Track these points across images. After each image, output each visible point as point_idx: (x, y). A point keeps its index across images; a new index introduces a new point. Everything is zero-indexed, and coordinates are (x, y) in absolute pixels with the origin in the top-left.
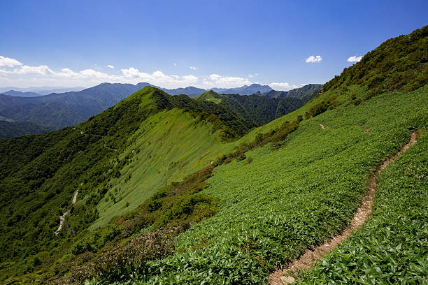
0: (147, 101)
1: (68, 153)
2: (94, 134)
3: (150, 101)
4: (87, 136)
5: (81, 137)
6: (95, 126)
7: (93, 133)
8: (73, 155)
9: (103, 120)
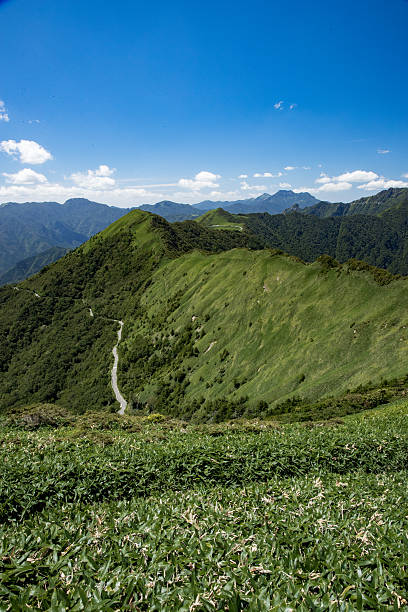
0: (143, 237)
1: (24, 330)
2: (60, 296)
3: (151, 236)
4: (49, 300)
5: (39, 303)
6: (60, 282)
7: (57, 295)
8: (31, 332)
9: (71, 271)
